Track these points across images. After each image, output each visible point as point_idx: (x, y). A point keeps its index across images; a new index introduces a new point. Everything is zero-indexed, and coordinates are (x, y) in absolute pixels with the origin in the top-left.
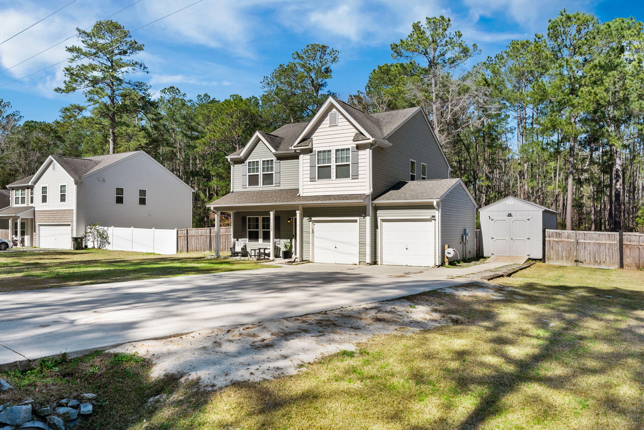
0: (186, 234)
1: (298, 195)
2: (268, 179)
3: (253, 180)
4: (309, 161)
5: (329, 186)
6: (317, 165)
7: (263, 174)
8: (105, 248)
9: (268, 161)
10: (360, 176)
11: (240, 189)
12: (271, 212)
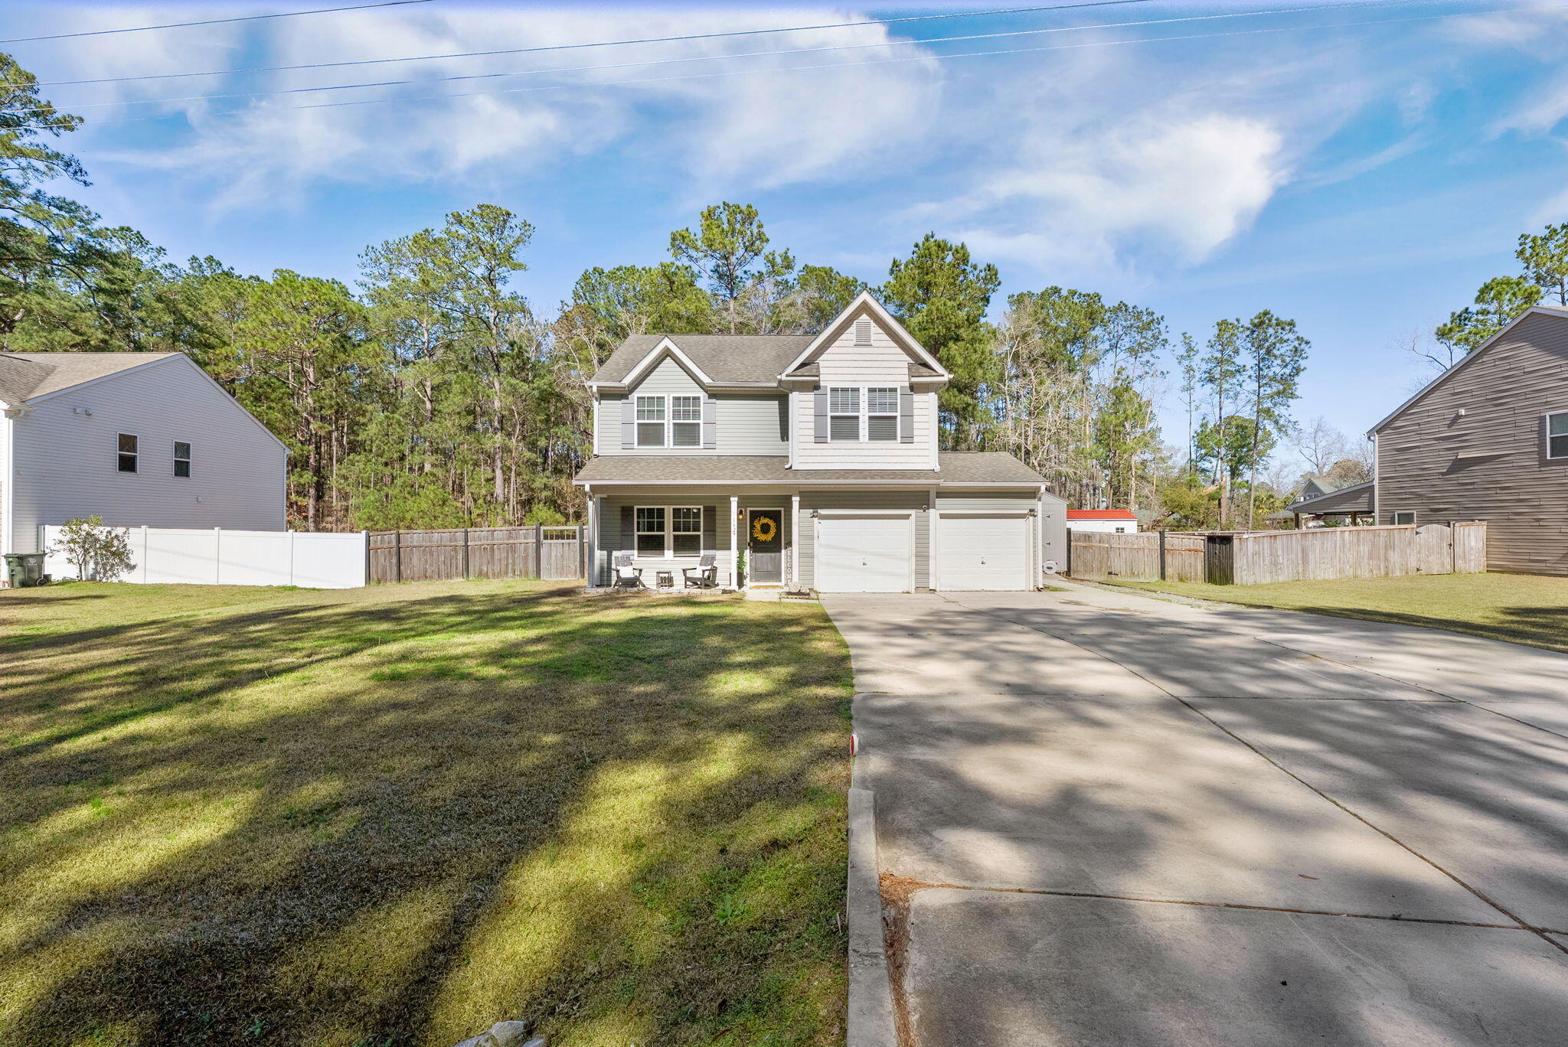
0: (394, 543)
1: (787, 466)
2: (687, 434)
3: (650, 434)
4: (812, 405)
5: (854, 452)
6: (830, 414)
7: (674, 424)
8: (114, 580)
9: (685, 398)
10: (915, 439)
11: (618, 451)
12: (732, 499)
